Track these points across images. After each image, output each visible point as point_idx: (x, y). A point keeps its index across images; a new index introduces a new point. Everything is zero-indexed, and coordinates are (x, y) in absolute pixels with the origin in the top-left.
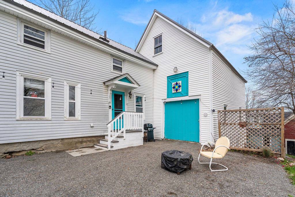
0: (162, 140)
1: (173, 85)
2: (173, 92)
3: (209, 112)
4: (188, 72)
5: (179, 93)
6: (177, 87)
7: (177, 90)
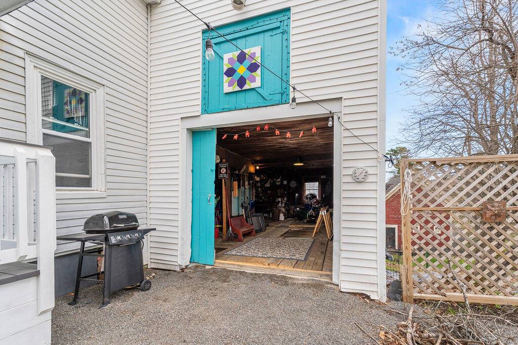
0: (182, 270)
1: (226, 61)
2: (227, 89)
3: (373, 163)
4: (288, 9)
5: (253, 94)
6: (242, 70)
7: (242, 82)
